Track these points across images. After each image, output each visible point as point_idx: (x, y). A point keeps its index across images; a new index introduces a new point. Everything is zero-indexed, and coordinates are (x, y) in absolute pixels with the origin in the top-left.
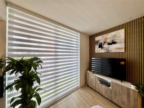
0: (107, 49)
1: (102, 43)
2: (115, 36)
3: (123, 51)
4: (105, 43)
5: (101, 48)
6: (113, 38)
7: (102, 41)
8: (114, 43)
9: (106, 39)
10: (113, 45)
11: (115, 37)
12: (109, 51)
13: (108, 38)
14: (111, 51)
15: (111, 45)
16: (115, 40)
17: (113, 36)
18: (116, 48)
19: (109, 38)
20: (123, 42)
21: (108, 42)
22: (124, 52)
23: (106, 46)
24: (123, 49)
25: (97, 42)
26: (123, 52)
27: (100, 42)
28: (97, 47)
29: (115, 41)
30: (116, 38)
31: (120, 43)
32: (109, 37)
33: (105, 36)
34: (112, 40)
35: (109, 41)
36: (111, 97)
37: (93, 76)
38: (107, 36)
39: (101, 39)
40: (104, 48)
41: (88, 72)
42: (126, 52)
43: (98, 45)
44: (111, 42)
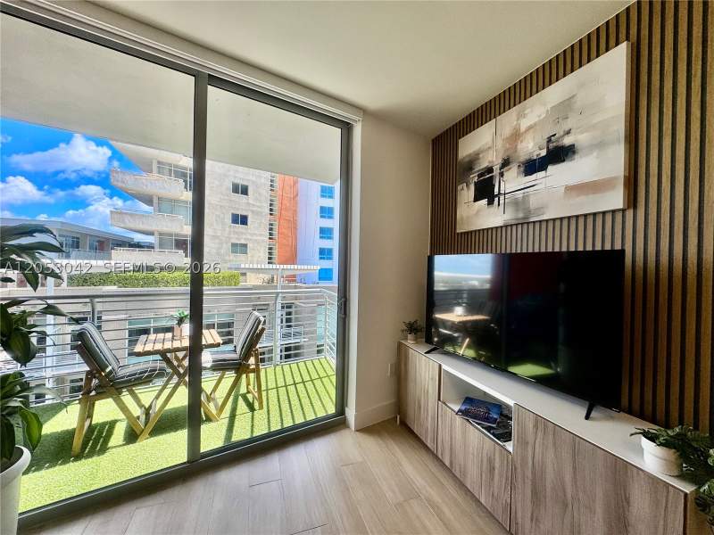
0: (516, 204)
1: (490, 170)
2: (565, 107)
4: (506, 163)
5: (485, 201)
6: (556, 123)
7: (492, 159)
8: (558, 154)
9: (515, 137)
10: (550, 168)
11: (566, 117)
12: (528, 212)
13: (523, 129)
14: (540, 209)
15: (542, 174)
16: (568, 132)
17: (553, 108)
18: (570, 188)
19: (530, 128)
20: (617, 142)
21: (524, 158)
22: (623, 211)
23: (511, 182)
24: (614, 187)
25: (469, 166)
26: (614, 212)
27: (484, 164)
28: (467, 193)
29: (567, 141)
30: (570, 123)
31: (601, 146)
32: (532, 123)
33: (508, 120)
34: (549, 140)
35: (532, 147)
36: (510, 508)
37: (426, 366)
38: (521, 116)
39: (490, 144)
40: (502, 198)
41: (410, 343)
42: (635, 207)
43: (472, 187)
44: (544, 153)
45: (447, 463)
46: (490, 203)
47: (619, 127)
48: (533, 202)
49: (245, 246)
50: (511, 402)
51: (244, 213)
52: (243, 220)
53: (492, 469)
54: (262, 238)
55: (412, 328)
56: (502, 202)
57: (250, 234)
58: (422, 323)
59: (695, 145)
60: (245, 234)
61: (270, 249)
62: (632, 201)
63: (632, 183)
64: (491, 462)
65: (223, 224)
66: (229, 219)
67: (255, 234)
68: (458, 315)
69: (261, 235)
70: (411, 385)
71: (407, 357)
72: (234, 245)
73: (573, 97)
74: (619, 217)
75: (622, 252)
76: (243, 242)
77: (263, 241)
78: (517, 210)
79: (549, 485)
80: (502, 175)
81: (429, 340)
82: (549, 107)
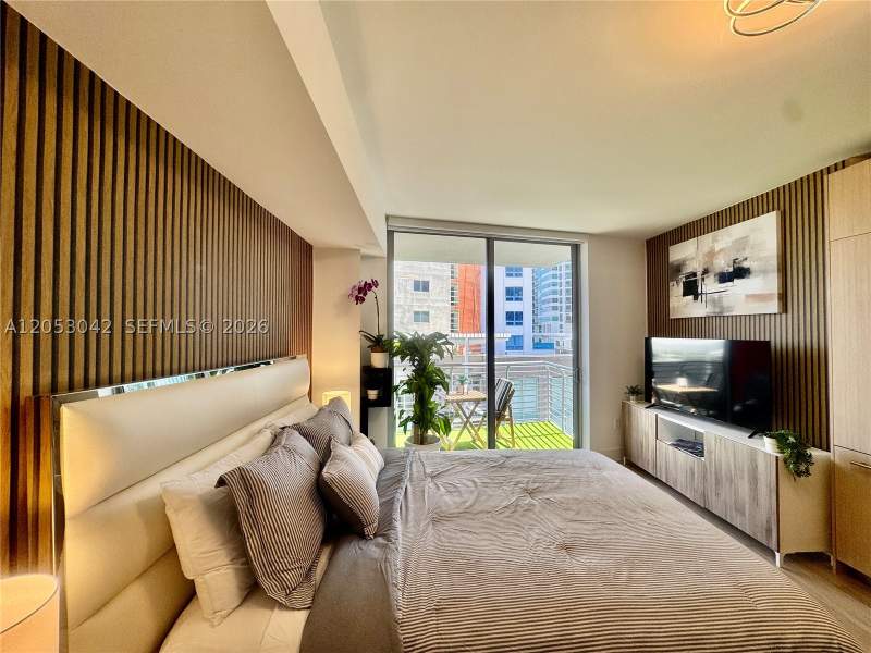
0: (714, 302)
1: (694, 275)
2: (742, 243)
3: (773, 307)
4: (706, 272)
5: (691, 297)
6: (738, 251)
7: (694, 266)
8: (740, 272)
9: (712, 254)
10: (735, 281)
11: (744, 249)
12: (722, 308)
13: (717, 249)
14: (730, 308)
15: (730, 284)
16: (746, 259)
17: (736, 241)
18: (748, 296)
19: (721, 250)
20: (773, 271)
21: (718, 271)
22: (776, 315)
23: (710, 286)
24: (772, 299)
25: (678, 269)
26: (771, 315)
27: (688, 269)
28: (677, 290)
29: (745, 265)
30: (746, 254)
31: (765, 272)
32: (724, 246)
33: (707, 240)
34: (734, 262)
35: (723, 264)
36: (704, 495)
37: (645, 419)
38: (715, 240)
39: (694, 255)
40: (704, 296)
41: (632, 401)
42: (786, 312)
43: (681, 285)
44: (731, 270)
45: (664, 480)
46: (696, 299)
47: (774, 263)
48: (726, 303)
49: (427, 314)
50: (702, 431)
51: (426, 279)
52: (425, 287)
53: (693, 474)
54: (443, 304)
55: (634, 391)
56: (704, 299)
57: (432, 301)
58: (642, 386)
59: (821, 267)
60: (426, 300)
61: (452, 315)
62: (784, 308)
63: (784, 298)
64: (692, 470)
65: (406, 291)
66: (410, 288)
67: (437, 301)
68: (681, 385)
69: (443, 301)
70: (634, 434)
71: (630, 412)
72: (416, 313)
73: (746, 237)
74: (778, 316)
75: (769, 342)
76: (425, 310)
77: (445, 307)
78: (715, 306)
79: (723, 473)
80: (703, 279)
81: (648, 400)
82: (734, 238)
